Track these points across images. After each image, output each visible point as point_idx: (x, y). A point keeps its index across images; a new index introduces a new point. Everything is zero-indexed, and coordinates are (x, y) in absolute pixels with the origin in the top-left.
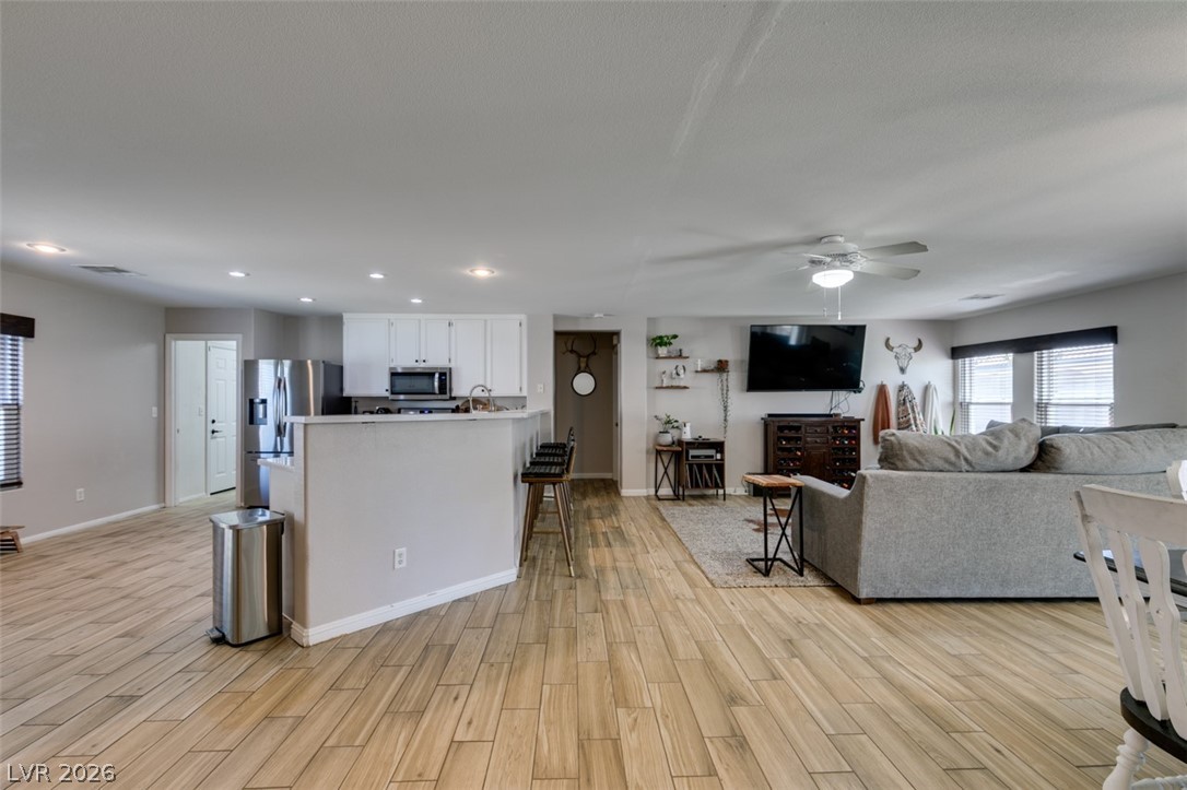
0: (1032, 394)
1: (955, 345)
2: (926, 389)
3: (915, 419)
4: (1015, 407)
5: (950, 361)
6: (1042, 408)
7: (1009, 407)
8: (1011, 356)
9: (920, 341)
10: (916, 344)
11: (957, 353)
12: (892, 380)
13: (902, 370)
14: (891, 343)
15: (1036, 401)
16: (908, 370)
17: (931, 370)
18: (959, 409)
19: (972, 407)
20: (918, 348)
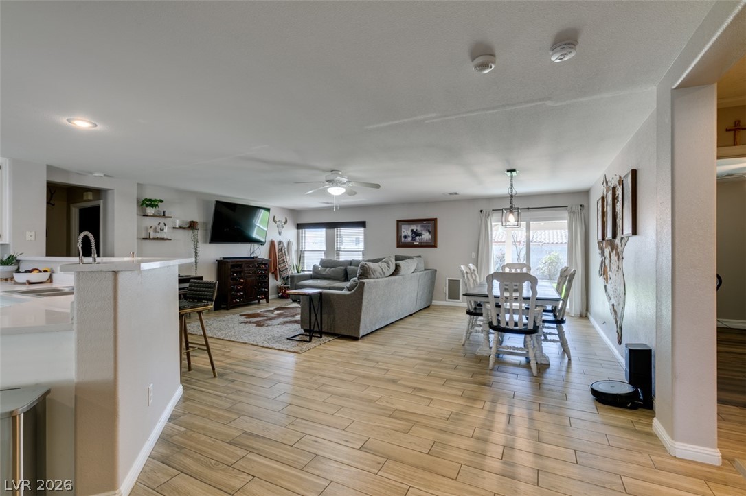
0: (334, 247)
1: (298, 223)
2: (289, 243)
3: (286, 258)
4: (326, 253)
5: (296, 230)
6: (338, 252)
7: (323, 252)
8: (324, 230)
9: (286, 219)
10: (284, 220)
11: (300, 226)
12: (276, 239)
13: (280, 234)
14: (276, 219)
15: (336, 250)
16: (282, 234)
17: (289, 234)
18: (301, 255)
19: (305, 252)
20: (285, 223)
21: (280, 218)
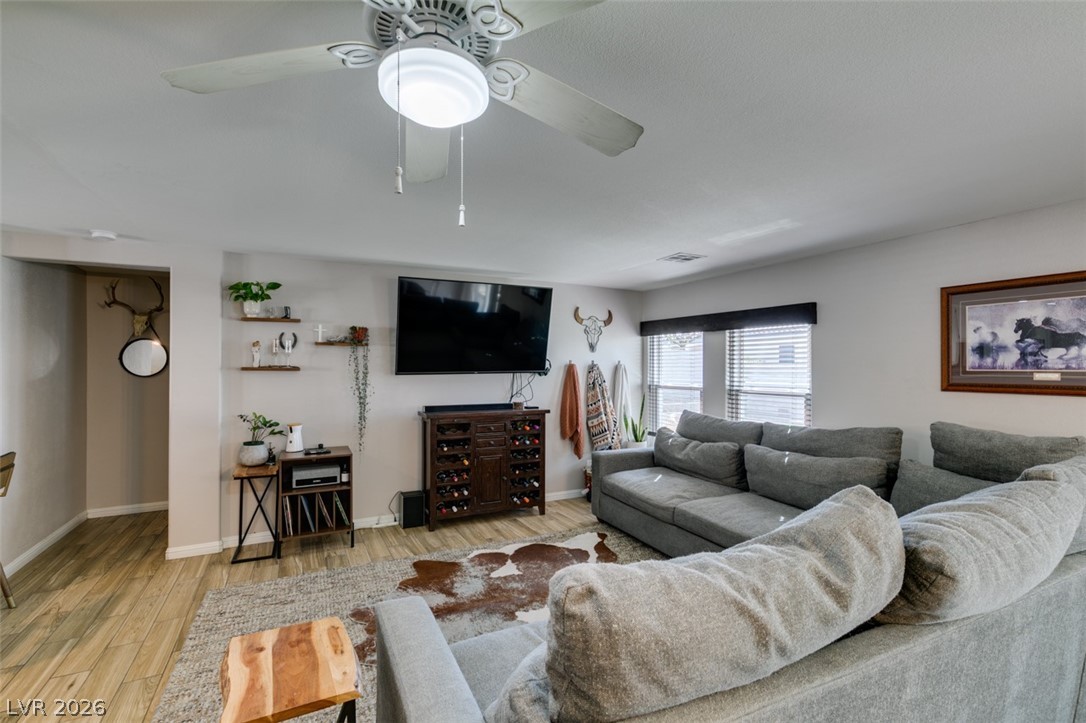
0: (724, 379)
1: (644, 320)
2: (616, 369)
3: (605, 405)
4: (705, 393)
5: (639, 338)
6: (734, 395)
7: (699, 393)
8: (701, 334)
9: (610, 312)
10: (606, 317)
11: (647, 328)
12: (581, 360)
13: (592, 347)
14: (581, 314)
15: (728, 388)
16: (598, 348)
17: (619, 347)
18: (648, 393)
19: (660, 391)
20: (609, 321)
21: (594, 310)
